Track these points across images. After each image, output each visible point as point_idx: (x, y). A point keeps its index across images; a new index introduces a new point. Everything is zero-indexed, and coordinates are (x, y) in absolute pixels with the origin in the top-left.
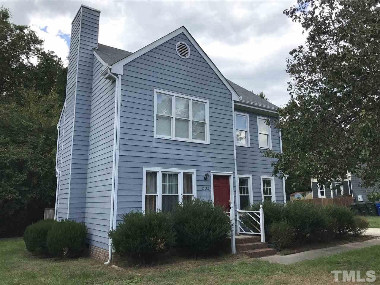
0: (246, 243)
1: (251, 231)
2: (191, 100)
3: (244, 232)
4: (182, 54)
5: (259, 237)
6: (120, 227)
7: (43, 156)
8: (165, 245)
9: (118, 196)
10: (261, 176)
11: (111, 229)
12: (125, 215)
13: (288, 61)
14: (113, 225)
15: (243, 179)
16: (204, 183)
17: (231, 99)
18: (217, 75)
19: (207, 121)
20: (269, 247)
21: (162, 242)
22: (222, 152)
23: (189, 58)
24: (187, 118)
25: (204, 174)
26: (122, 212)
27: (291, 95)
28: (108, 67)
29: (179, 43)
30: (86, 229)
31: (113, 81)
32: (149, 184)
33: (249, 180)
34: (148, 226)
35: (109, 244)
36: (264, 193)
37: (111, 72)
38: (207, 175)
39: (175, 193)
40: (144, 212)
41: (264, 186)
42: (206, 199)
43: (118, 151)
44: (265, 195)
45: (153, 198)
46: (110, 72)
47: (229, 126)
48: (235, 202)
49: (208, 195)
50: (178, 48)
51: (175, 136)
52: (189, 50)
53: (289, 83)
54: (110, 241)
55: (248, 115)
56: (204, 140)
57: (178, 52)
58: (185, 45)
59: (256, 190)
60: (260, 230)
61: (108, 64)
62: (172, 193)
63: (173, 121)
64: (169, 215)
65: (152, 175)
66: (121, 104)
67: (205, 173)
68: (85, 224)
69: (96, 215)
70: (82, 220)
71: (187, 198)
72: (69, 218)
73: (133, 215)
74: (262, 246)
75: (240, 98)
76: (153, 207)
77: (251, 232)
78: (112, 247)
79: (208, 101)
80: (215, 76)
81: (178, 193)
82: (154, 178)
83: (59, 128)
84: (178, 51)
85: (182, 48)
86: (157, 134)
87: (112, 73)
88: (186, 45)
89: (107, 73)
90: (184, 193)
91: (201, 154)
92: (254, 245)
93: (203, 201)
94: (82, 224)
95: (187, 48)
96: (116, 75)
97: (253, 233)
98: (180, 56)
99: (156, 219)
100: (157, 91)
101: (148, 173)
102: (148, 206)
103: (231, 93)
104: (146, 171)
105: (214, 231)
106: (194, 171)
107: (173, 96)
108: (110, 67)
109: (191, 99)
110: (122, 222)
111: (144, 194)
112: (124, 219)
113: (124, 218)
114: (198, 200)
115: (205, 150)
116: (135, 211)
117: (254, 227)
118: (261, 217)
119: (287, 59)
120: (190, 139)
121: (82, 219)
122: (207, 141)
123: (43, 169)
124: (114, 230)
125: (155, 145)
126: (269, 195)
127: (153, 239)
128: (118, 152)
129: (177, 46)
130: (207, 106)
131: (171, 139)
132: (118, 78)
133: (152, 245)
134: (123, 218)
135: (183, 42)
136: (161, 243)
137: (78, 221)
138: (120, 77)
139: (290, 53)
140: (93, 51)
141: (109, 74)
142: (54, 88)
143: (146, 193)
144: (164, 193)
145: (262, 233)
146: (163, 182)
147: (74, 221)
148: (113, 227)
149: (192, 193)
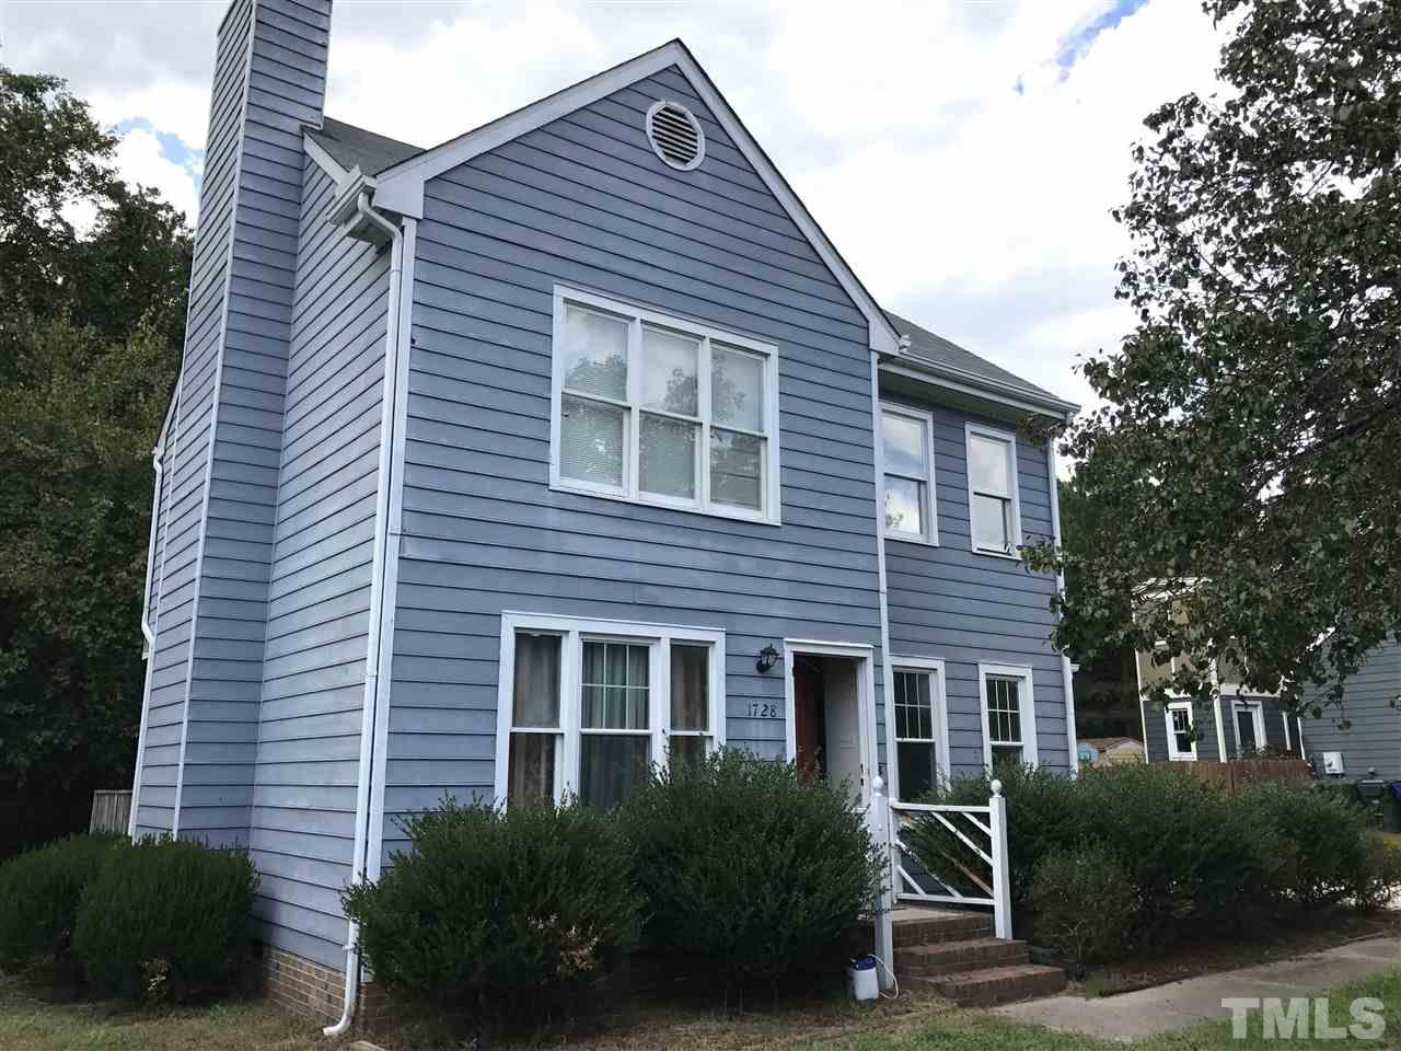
0: (935, 940)
1: (950, 889)
2: (708, 340)
3: (922, 895)
4: (670, 152)
5: (986, 915)
6: (398, 869)
7: (99, 578)
8: (596, 954)
9: (389, 733)
10: (980, 666)
11: (356, 880)
12: (420, 818)
13: (1136, 153)
14: (366, 861)
15: (911, 676)
16: (758, 687)
17: (868, 345)
18: (810, 244)
19: (772, 428)
20: (1033, 961)
21: (584, 937)
22: (830, 559)
23: (701, 171)
24: (690, 414)
25: (755, 648)
26: (406, 802)
27: (1140, 310)
28: (360, 183)
29: (656, 107)
30: (251, 878)
31: (383, 248)
32: (524, 687)
33: (932, 678)
34: (523, 868)
35: (347, 944)
36: (994, 736)
37: (373, 205)
38: (769, 652)
39: (637, 728)
40: (505, 806)
41: (991, 704)
42: (767, 753)
43: (397, 540)
44: (996, 743)
45: (545, 747)
46: (370, 203)
47: (860, 455)
48: (880, 768)
49: (773, 736)
50: (654, 124)
51: (640, 489)
52: (701, 139)
53: (1123, 267)
54: (353, 930)
55: (929, 417)
56: (758, 507)
57: (654, 143)
58: (682, 116)
59: (961, 722)
60: (992, 887)
61: (362, 171)
62: (623, 727)
63: (633, 424)
64: (611, 820)
65: (539, 648)
66: (413, 341)
67: (765, 644)
68: (247, 855)
69: (295, 814)
70: (237, 839)
71: (686, 749)
72: (179, 830)
73: (454, 817)
74: (1004, 956)
75: (902, 344)
76: (543, 782)
77: (951, 895)
78: (359, 959)
79: (773, 351)
80: (803, 250)
81: (646, 727)
82: (546, 659)
83: (161, 461)
84: (654, 137)
85: (673, 129)
86: (563, 473)
87: (376, 209)
88: (690, 115)
89: (357, 209)
90: (673, 726)
91: (745, 565)
92: (970, 951)
93: (755, 763)
94: (233, 854)
95: (691, 127)
96: (396, 218)
97: (958, 898)
98: (663, 157)
99: (556, 838)
100: (565, 295)
101: (522, 637)
102: (520, 777)
103: (868, 322)
104: (516, 628)
105: (809, 891)
106: (715, 636)
107: (633, 319)
108: (370, 182)
109: (704, 337)
110: (407, 849)
111: (504, 727)
112: (414, 836)
113: (414, 829)
114: (732, 757)
115: (762, 549)
116: (464, 801)
117: (962, 873)
118: (996, 832)
119: (1135, 147)
120: (702, 503)
121: (233, 834)
122: (771, 513)
123: (98, 629)
124: (372, 884)
125: (552, 519)
126: (1010, 743)
127: (541, 926)
128: (394, 542)
129: (649, 119)
130: (772, 369)
131: (623, 500)
132: (402, 230)
133: (540, 953)
134: (408, 830)
135: (674, 105)
136: (580, 945)
137: (216, 842)
138: (411, 227)
139: (1146, 122)
140: (303, 138)
141: (366, 216)
142: (151, 314)
143: (514, 725)
144: (590, 727)
145: (999, 897)
146: (585, 680)
147: (200, 844)
148: (365, 869)
149: (705, 726)
